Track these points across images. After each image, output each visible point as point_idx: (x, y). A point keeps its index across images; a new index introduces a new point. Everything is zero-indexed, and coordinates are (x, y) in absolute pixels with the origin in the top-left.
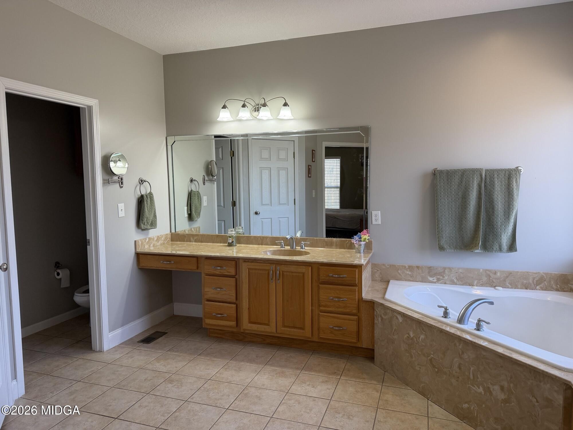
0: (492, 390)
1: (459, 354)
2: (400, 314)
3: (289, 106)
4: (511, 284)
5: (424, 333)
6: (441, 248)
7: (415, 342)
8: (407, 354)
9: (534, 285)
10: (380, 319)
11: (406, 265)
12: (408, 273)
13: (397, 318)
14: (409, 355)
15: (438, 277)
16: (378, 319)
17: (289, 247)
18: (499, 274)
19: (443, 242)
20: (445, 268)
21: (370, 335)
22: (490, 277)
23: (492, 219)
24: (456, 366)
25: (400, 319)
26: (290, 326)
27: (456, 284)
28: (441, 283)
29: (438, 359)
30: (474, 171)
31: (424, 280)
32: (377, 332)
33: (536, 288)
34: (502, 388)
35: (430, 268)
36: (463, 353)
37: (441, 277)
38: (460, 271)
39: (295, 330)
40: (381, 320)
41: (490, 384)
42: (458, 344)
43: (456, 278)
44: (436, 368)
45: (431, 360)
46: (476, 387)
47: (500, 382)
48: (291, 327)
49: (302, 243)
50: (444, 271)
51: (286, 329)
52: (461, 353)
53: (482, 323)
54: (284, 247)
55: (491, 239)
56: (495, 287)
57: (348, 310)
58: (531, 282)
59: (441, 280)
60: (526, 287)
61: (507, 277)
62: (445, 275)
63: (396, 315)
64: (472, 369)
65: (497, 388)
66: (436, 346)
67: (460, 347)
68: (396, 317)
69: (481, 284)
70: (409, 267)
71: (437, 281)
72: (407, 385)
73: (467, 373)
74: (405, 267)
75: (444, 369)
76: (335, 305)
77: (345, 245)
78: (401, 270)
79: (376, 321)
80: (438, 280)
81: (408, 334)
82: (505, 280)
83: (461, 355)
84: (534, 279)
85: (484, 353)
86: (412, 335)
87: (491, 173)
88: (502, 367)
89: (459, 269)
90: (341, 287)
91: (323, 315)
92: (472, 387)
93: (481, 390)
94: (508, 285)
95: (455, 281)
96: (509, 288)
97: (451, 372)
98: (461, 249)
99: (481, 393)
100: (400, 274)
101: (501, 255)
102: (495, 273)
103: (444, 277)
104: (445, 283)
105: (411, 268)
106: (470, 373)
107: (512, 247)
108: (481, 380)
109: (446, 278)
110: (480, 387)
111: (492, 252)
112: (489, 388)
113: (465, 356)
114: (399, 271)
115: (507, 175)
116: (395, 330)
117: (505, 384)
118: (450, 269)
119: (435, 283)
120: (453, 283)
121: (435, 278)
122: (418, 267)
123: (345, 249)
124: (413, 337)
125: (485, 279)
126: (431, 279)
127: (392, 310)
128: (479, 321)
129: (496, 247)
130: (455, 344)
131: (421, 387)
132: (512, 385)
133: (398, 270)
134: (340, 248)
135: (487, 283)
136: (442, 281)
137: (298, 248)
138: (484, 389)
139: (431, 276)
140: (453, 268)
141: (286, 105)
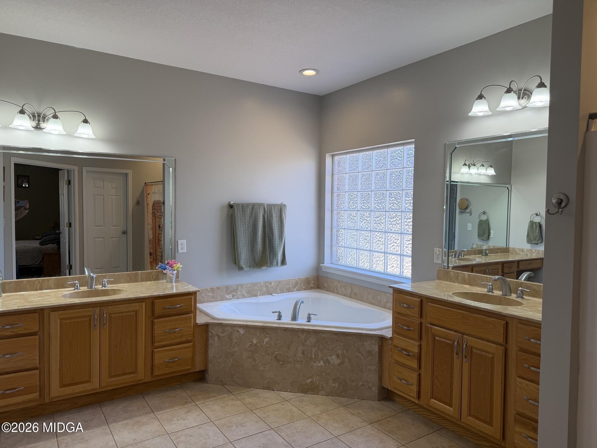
0: (330, 360)
1: (303, 343)
2: (241, 327)
3: (89, 124)
4: (280, 290)
5: (268, 336)
6: (241, 268)
7: (259, 347)
8: (250, 360)
9: (293, 288)
10: (216, 338)
11: (208, 288)
12: (209, 295)
13: (238, 331)
14: (252, 360)
15: (233, 294)
16: (213, 338)
17: (86, 287)
18: (273, 284)
19: (243, 263)
20: (238, 286)
21: (203, 357)
22: (268, 287)
23: (272, 242)
24: (300, 353)
25: (242, 331)
26: (118, 375)
27: (246, 297)
28: (235, 299)
29: (283, 353)
30: (260, 205)
31: (223, 299)
32: (212, 352)
33: (294, 290)
34: (338, 356)
35: (227, 287)
36: (306, 341)
37: (236, 293)
38: (249, 285)
39: (125, 377)
40: (218, 339)
41: (328, 356)
42: (301, 336)
43: (246, 292)
44: (281, 361)
45: (276, 357)
46: (317, 363)
47: (336, 352)
48: (120, 375)
49: (105, 281)
50: (238, 288)
51: (113, 379)
52: (304, 341)
53: (312, 316)
54: (79, 289)
55: (272, 257)
56: (271, 294)
57: (184, 339)
58: (291, 286)
59: (236, 295)
60: (289, 290)
61: (278, 285)
62: (238, 291)
63: (237, 329)
64: (314, 350)
65: (334, 357)
66: (281, 343)
67: (303, 337)
68: (236, 330)
69: (262, 294)
70: (211, 289)
71: (232, 298)
72: (250, 387)
73: (309, 355)
74: (208, 289)
75: (289, 359)
76: (170, 337)
77: (151, 277)
78: (204, 293)
79: (210, 342)
80: (233, 296)
81: (251, 342)
82: (276, 288)
83: (304, 342)
84: (292, 283)
85: (323, 335)
86: (255, 341)
87: (271, 207)
88: (337, 341)
89: (247, 284)
90: (177, 317)
91: (158, 351)
92: (314, 364)
93: (322, 363)
94: (278, 291)
95: (245, 294)
96: (279, 293)
97: (295, 359)
98: (254, 267)
99: (321, 366)
100: (203, 298)
101: (276, 268)
102: (271, 284)
103: (237, 293)
104: (238, 298)
105: (212, 290)
106: (312, 354)
107: (283, 262)
108: (321, 356)
109: (239, 293)
110: (321, 361)
111: (272, 267)
112: (328, 360)
113: (308, 343)
114: (203, 295)
115: (279, 209)
116: (236, 343)
117: (340, 352)
118: (242, 285)
119: (231, 299)
120: (244, 297)
121: (231, 295)
122: (218, 288)
123: (151, 281)
124: (256, 343)
125: (264, 289)
126: (228, 296)
127: (232, 326)
128: (309, 315)
129: (275, 263)
130: (299, 337)
131: (265, 383)
132: (345, 351)
133: (202, 293)
134: (147, 281)
135: (266, 292)
136: (236, 297)
137: (99, 287)
138: (324, 363)
139: (228, 294)
140: (244, 285)
141: (86, 121)
